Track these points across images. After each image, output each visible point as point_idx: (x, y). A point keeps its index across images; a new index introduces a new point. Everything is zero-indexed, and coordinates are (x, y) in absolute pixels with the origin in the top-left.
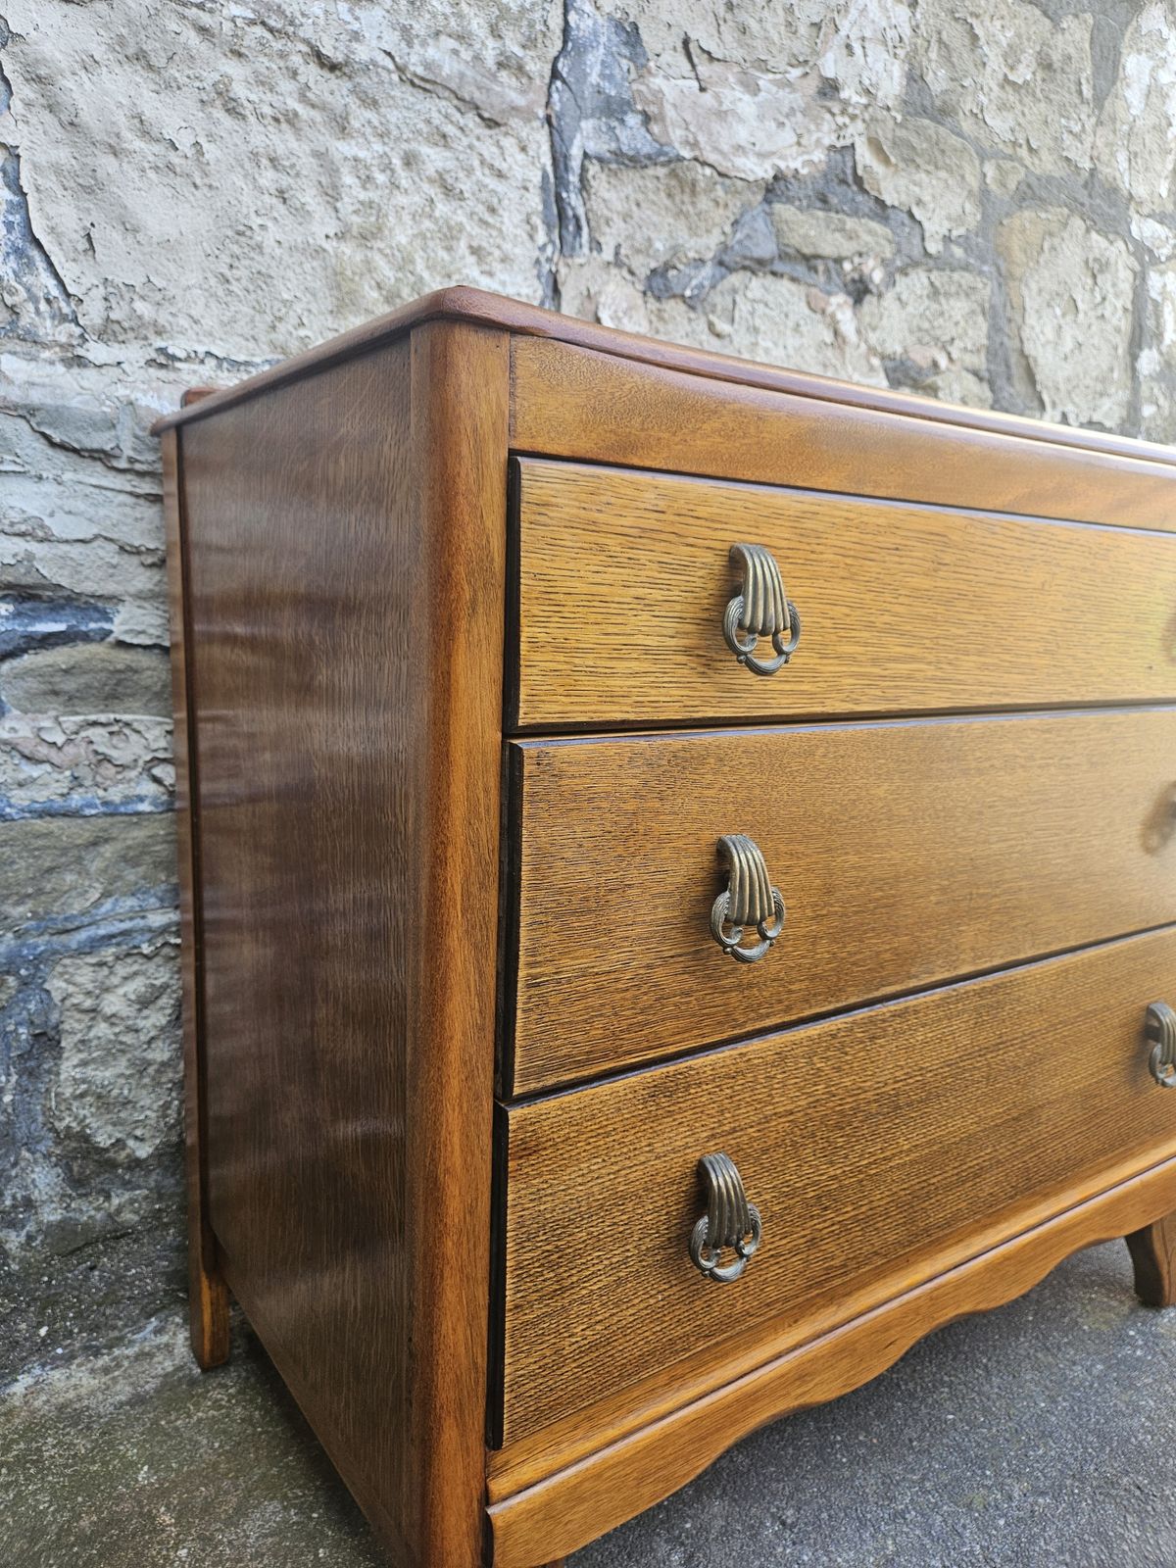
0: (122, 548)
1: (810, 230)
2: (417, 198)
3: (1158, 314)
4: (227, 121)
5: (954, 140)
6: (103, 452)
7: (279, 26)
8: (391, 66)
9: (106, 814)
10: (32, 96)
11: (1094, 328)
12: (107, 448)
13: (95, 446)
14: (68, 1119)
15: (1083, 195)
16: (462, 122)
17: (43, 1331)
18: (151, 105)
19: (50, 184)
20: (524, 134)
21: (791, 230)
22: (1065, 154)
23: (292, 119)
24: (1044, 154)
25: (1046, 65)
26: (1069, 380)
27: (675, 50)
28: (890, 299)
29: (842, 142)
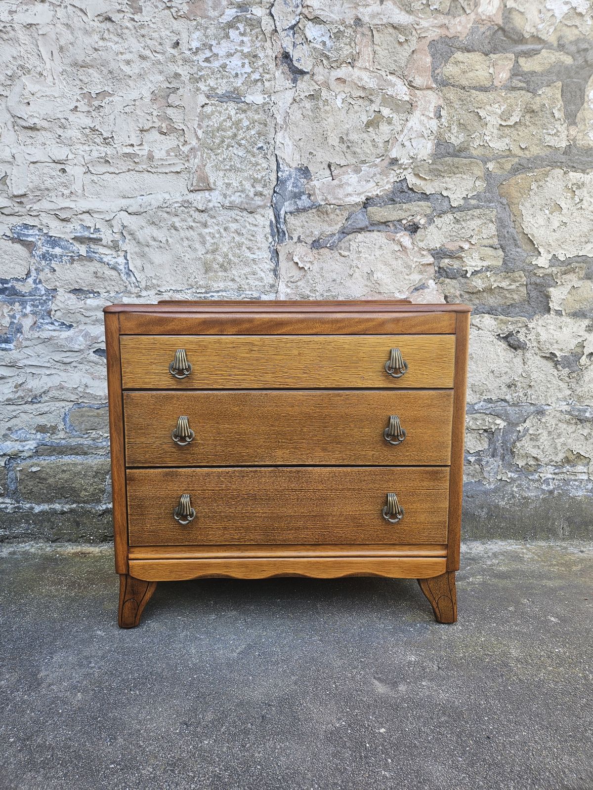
1: (385, 213)
2: (229, 238)
4: (174, 232)
5: (465, 161)
7: (188, 205)
8: (220, 206)
10: (129, 238)
11: (575, 214)
15: (562, 158)
16: (242, 215)
18: (156, 233)
19: (133, 257)
20: (263, 212)
21: (375, 215)
22: (546, 144)
23: (191, 228)
25: (529, 112)
26: (558, 240)
27: (324, 169)
28: (432, 228)
29: (400, 179)
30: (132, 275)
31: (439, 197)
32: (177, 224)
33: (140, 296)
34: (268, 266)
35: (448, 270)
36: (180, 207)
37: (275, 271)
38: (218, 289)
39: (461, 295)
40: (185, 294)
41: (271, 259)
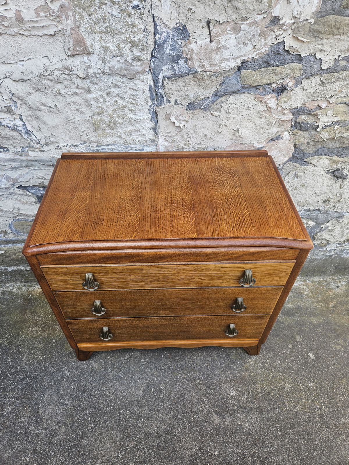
1: (257, 77)
2: (112, 102)
4: (61, 98)
7: (68, 73)
8: (100, 72)
16: (122, 81)
19: (29, 118)
20: (142, 78)
21: (248, 79)
27: (203, 27)
28: (298, 90)
29: (278, 41)
30: (32, 134)
31: (312, 58)
32: (62, 91)
33: (43, 151)
34: (149, 125)
35: (302, 125)
36: (62, 74)
37: (155, 129)
38: (108, 143)
39: (308, 143)
40: (80, 149)
41: (151, 120)
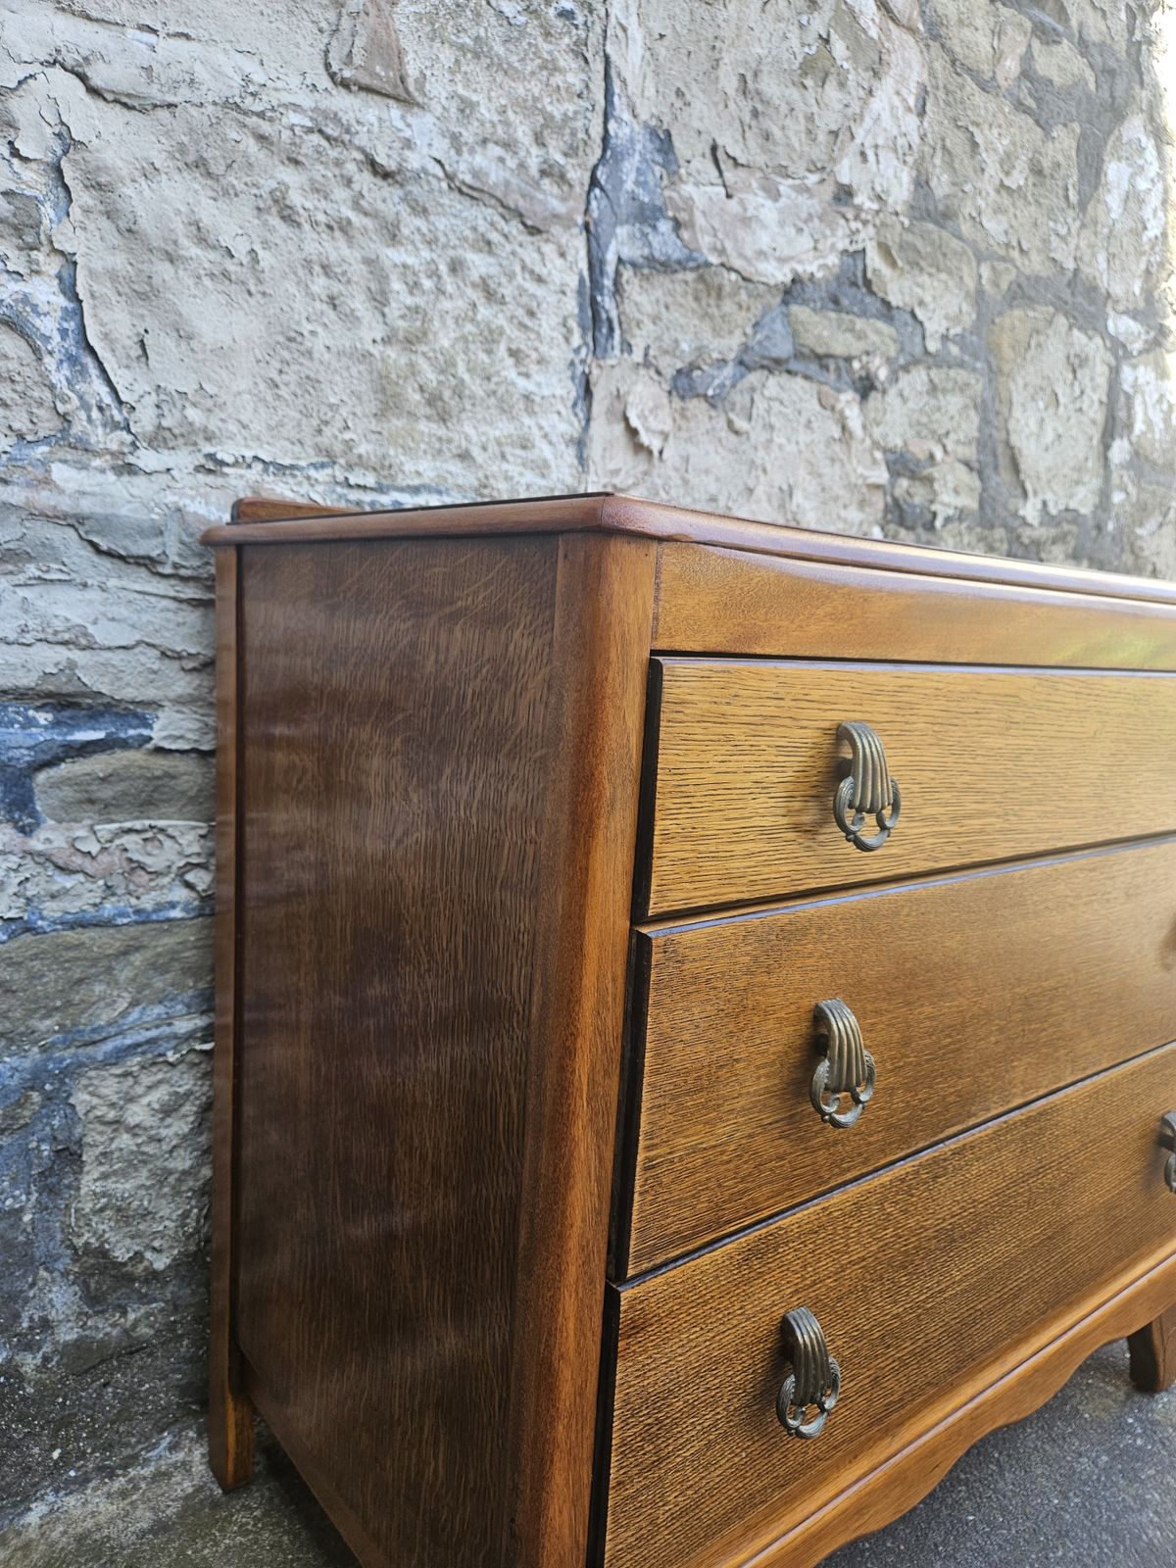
0: (163, 653)
1: (824, 330)
2: (460, 303)
3: (1129, 407)
4: (282, 228)
5: (955, 244)
6: (150, 558)
7: (335, 134)
8: (441, 174)
9: (137, 923)
10: (91, 202)
11: (1073, 421)
12: (154, 554)
13: (142, 552)
14: (87, 1235)
15: (1066, 295)
16: (506, 229)
17: (56, 1454)
18: (209, 212)
19: (105, 290)
20: (563, 241)
21: (807, 331)
22: (1052, 255)
23: (344, 227)
24: (1035, 257)
25: (1037, 171)
26: (1049, 470)
27: (703, 157)
28: (894, 395)
29: (853, 247)
31: (908, 318)
34: (563, 427)
35: (905, 507)
37: (580, 444)
40: (306, 486)
